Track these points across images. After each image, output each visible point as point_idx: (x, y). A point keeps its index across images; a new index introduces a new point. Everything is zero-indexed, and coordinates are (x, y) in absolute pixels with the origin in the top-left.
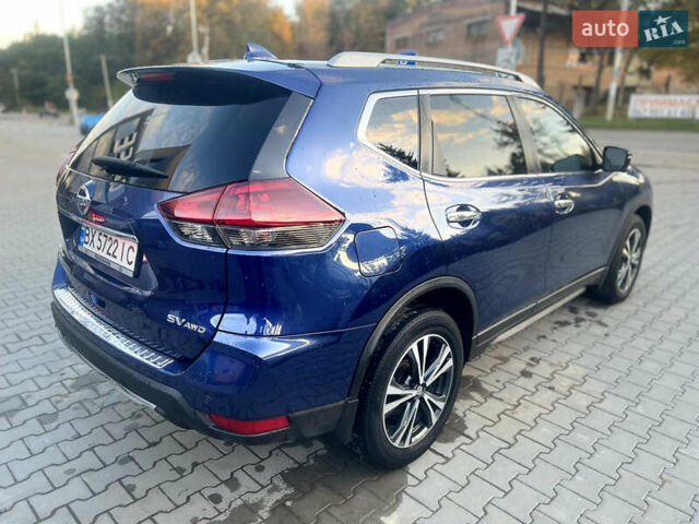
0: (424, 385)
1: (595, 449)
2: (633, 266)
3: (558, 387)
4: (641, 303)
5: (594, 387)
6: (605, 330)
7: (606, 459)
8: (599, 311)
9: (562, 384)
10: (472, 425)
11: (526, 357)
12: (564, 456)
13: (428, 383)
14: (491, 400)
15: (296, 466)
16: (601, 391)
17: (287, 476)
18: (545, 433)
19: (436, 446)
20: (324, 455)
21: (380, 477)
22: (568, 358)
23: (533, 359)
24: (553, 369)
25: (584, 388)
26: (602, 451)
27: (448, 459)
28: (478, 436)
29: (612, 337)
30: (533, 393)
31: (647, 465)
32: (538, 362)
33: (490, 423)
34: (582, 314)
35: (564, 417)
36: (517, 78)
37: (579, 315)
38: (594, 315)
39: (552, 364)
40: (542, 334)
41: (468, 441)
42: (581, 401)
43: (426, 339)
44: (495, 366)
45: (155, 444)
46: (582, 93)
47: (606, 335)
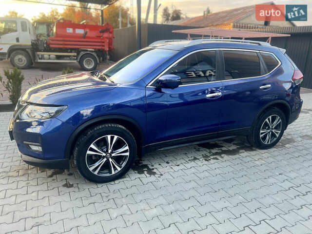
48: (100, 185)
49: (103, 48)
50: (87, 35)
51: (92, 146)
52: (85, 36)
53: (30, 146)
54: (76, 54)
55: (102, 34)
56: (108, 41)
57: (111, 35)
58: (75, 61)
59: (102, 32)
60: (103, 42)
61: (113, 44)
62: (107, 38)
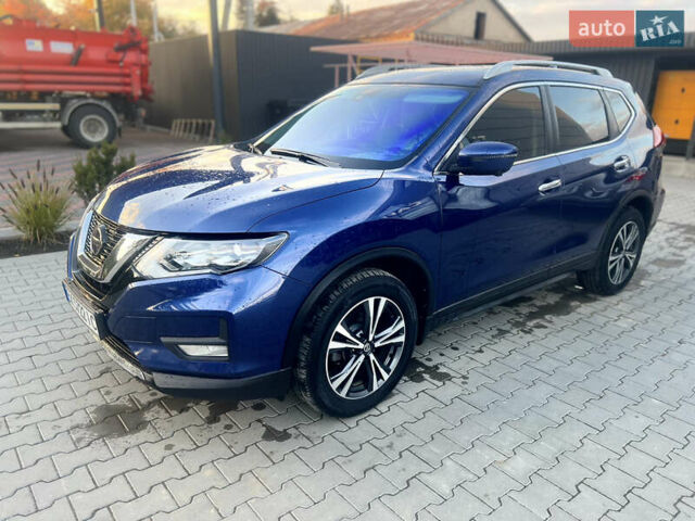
48: (352, 422)
49: (127, 88)
50: (82, 58)
51: (340, 329)
52: (76, 59)
53: (182, 347)
54: (57, 106)
55: (121, 55)
56: (138, 72)
57: (143, 57)
58: (58, 125)
59: (122, 49)
60: (128, 76)
61: (151, 78)
62: (135, 64)
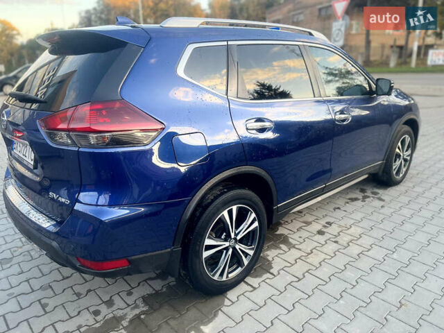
0: (235, 239)
1: (357, 283)
2: (405, 160)
3: (340, 241)
4: (411, 185)
5: (366, 241)
6: (382, 203)
7: (364, 290)
8: (381, 191)
9: (344, 239)
10: (276, 266)
11: (323, 222)
12: (335, 287)
13: (239, 238)
14: (293, 250)
15: (154, 292)
16: (370, 244)
17: (145, 299)
18: (325, 272)
19: (248, 279)
20: (174, 285)
21: (207, 300)
22: (352, 222)
23: (328, 223)
24: (340, 229)
25: (358, 242)
26: (362, 284)
27: (255, 289)
28: (279, 274)
29: (386, 208)
30: (323, 245)
31: (392, 294)
32: (331, 225)
33: (289, 265)
34: (368, 193)
35: (340, 261)
36: (311, 34)
37: (366, 194)
38: (376, 194)
39: (340, 226)
40: (337, 206)
41: (271, 276)
42: (354, 250)
43: (234, 208)
44: (301, 228)
45: (68, 278)
46: (398, 50)
47: (382, 207)
